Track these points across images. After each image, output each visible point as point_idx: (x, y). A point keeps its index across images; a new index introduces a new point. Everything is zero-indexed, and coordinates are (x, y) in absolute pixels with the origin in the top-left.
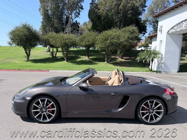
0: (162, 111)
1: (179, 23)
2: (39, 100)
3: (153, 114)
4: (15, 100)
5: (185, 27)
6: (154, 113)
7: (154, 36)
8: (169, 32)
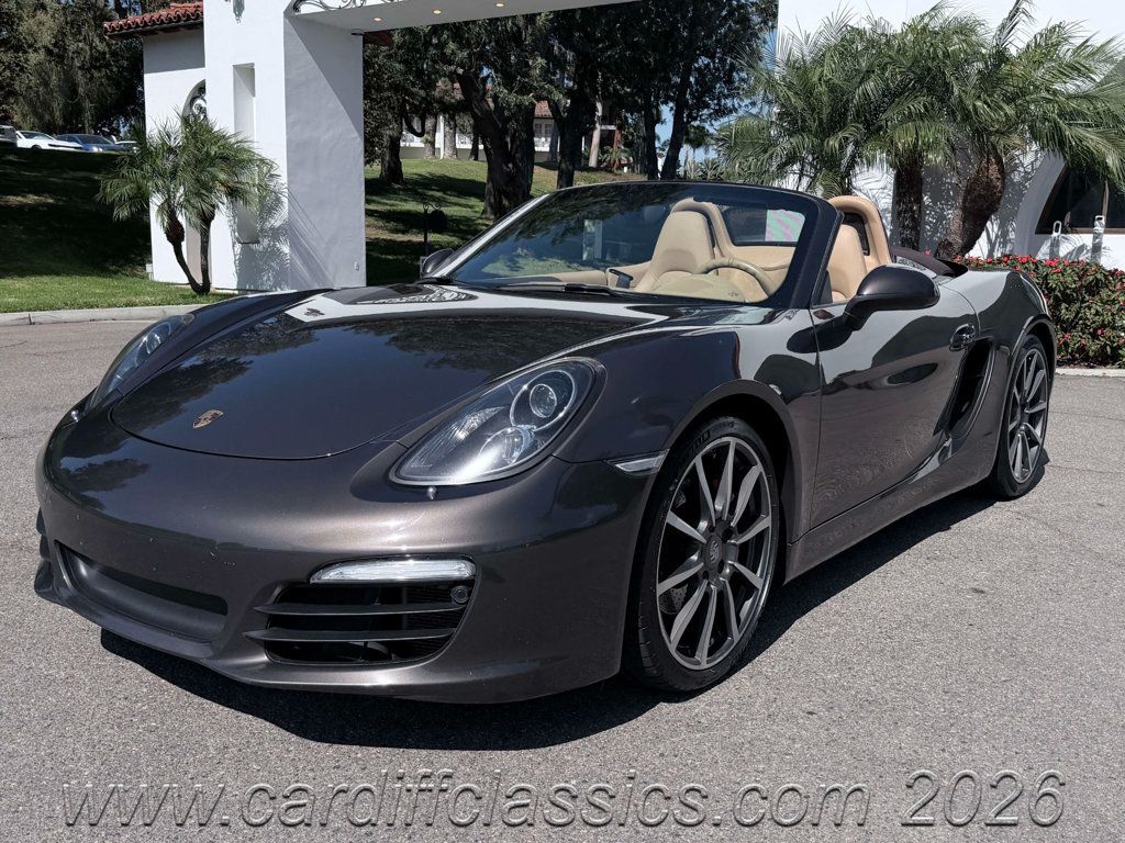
7: (165, 30)
8: (305, 9)
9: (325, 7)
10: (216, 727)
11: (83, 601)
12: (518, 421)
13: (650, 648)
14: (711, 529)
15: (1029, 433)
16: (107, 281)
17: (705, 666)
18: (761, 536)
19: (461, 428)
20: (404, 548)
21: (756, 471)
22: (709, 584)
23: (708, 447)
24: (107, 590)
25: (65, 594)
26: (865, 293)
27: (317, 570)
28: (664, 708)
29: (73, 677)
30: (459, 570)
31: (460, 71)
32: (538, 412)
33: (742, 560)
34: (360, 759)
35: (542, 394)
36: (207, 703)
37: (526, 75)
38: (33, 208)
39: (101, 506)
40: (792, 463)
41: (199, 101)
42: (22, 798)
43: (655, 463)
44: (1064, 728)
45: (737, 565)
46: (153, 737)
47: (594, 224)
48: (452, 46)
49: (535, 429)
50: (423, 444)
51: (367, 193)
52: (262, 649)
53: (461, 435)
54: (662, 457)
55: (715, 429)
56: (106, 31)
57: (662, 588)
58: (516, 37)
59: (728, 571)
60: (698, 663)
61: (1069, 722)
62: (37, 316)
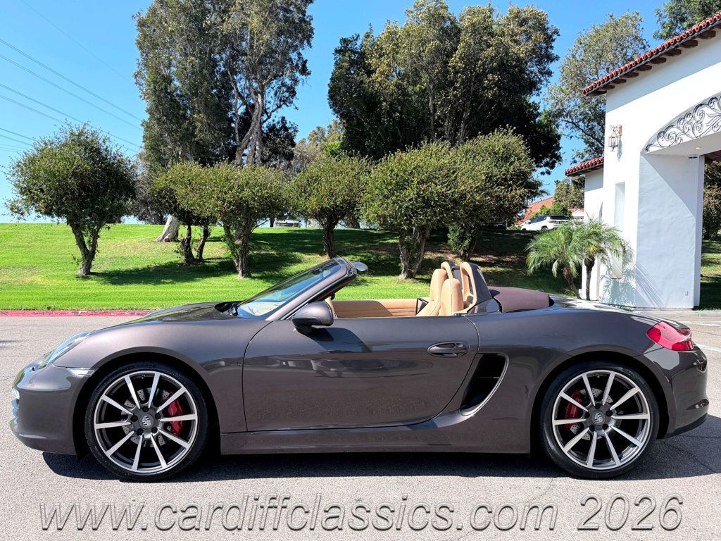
0: (646, 416)
1: (688, 114)
2: (127, 378)
3: (605, 433)
4: (23, 385)
5: (713, 126)
6: (612, 426)
8: (652, 149)
9: (661, 147)
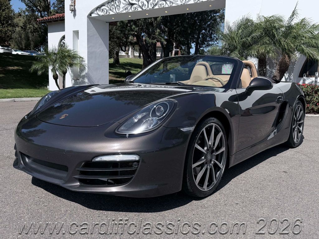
7: (54, 21)
8: (93, 15)
9: (99, 15)
10: (64, 205)
11: (27, 169)
12: (152, 116)
13: (190, 183)
14: (208, 150)
15: (298, 129)
16: (36, 90)
17: (206, 190)
18: (222, 152)
19: (136, 118)
20: (119, 151)
21: (221, 134)
22: (207, 166)
23: (207, 126)
24: (34, 166)
25: (21, 166)
26: (252, 85)
27: (94, 157)
28: (194, 202)
29: (23, 191)
30: (135, 158)
31: (136, 33)
32: (158, 114)
33: (217, 160)
34: (106, 214)
35: (159, 108)
36: (62, 199)
37: (154, 34)
38: (17, 70)
39: (33, 141)
40: (231, 132)
41: (63, 41)
42: (7, 223)
43: (192, 129)
44: (312, 209)
45: (215, 161)
46: (46, 208)
47: (173, 76)
48: (134, 26)
49: (157, 118)
50: (125, 122)
51: (109, 67)
52: (78, 181)
53: (136, 120)
54: (194, 127)
55: (209, 120)
56: (38, 21)
57: (194, 166)
58: (151, 24)
59: (213, 162)
60: (204, 189)
61: (313, 207)
62: (16, 99)
